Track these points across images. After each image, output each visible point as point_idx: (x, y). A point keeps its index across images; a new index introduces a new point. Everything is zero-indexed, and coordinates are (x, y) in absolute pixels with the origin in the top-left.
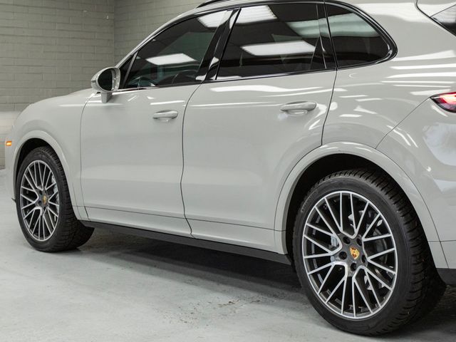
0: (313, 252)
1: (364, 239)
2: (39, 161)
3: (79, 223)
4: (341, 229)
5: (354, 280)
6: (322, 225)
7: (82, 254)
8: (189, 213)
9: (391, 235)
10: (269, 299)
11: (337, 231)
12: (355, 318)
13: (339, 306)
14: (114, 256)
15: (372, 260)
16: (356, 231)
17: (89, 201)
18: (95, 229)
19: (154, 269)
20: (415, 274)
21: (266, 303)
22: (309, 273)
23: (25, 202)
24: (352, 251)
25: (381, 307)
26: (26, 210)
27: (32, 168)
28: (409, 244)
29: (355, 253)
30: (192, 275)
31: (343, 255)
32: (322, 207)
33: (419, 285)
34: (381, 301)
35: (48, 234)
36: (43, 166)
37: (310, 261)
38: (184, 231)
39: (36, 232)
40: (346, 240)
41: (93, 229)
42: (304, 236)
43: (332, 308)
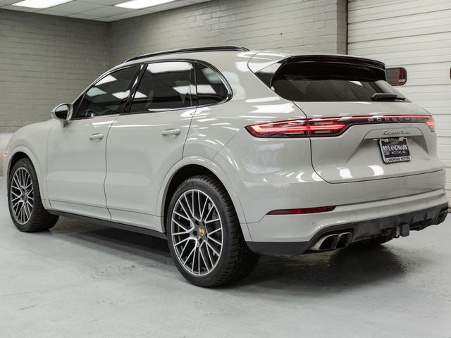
0: (179, 230)
1: (206, 222)
2: (22, 168)
3: (46, 212)
4: (193, 215)
5: (200, 250)
6: (183, 213)
7: (51, 233)
8: (109, 204)
9: (220, 219)
10: (160, 264)
11: (191, 217)
12: (199, 275)
13: (191, 267)
14: (71, 236)
15: (210, 236)
16: (201, 216)
17: (52, 196)
18: (60, 217)
19: (93, 244)
20: (234, 245)
21: (157, 267)
22: (175, 245)
23: (14, 197)
24: (200, 230)
25: (214, 267)
26: (14, 202)
27: (18, 173)
28: (229, 225)
29: (202, 231)
30: (117, 249)
31: (195, 233)
32: (183, 200)
33: (236, 253)
34: (214, 264)
35: (26, 219)
36: (24, 171)
37: (176, 236)
38: (107, 217)
39: (19, 218)
40: (197, 223)
41: (59, 217)
42: (173, 220)
43: (187, 269)
